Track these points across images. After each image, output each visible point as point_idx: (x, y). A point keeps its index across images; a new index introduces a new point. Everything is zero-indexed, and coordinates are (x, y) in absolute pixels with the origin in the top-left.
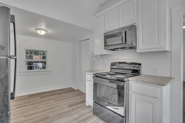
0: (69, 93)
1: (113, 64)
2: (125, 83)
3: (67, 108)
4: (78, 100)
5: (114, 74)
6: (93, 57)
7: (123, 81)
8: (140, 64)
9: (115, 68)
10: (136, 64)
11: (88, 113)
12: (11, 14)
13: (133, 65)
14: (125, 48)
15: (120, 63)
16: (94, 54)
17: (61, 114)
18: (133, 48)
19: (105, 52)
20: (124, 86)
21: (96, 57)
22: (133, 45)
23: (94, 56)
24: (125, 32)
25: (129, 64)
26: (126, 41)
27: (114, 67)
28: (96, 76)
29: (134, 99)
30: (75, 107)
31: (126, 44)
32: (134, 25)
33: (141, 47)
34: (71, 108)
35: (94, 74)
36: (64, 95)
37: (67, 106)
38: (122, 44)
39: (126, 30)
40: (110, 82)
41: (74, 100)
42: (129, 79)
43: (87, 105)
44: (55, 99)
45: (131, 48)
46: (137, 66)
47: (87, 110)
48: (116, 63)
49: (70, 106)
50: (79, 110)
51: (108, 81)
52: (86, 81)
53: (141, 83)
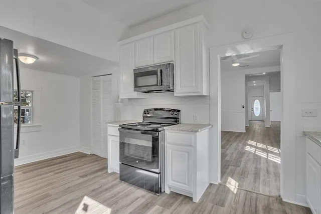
0: (77, 160)
1: (146, 112)
2: (160, 133)
3: (78, 179)
4: (96, 167)
5: (147, 125)
6: (118, 102)
7: (157, 131)
8: (179, 111)
9: (149, 117)
10: (175, 110)
11: (112, 181)
12: (14, 48)
13: (171, 112)
14: (161, 90)
15: (156, 109)
16: (118, 97)
17: (69, 188)
18: (170, 90)
19: (135, 95)
20: (158, 136)
21: (121, 102)
22: (170, 87)
23: (119, 100)
24: (161, 70)
25: (167, 111)
26: (161, 83)
27: (149, 115)
28: (123, 128)
29: (170, 151)
30: (92, 177)
31: (161, 85)
32: (171, 63)
33: (179, 90)
34: (86, 179)
35: (120, 126)
36: (70, 163)
37: (78, 177)
38: (157, 85)
39: (162, 69)
40: (142, 133)
41: (88, 169)
42: (165, 128)
43: (109, 171)
44: (54, 171)
45: (169, 91)
46: (175, 113)
47: (110, 178)
48: (150, 110)
49: (83, 177)
50: (97, 179)
51: (140, 132)
52: (109, 137)
53: (176, 131)
